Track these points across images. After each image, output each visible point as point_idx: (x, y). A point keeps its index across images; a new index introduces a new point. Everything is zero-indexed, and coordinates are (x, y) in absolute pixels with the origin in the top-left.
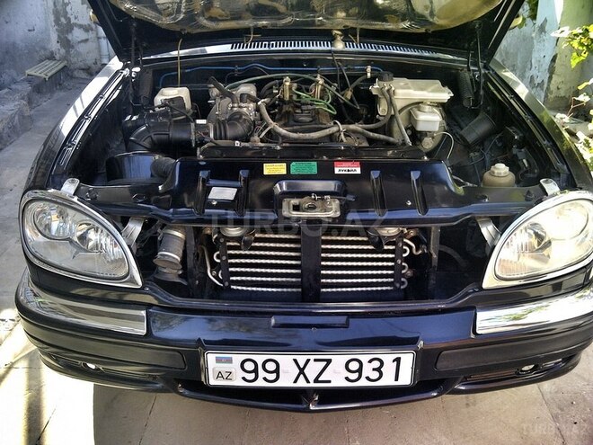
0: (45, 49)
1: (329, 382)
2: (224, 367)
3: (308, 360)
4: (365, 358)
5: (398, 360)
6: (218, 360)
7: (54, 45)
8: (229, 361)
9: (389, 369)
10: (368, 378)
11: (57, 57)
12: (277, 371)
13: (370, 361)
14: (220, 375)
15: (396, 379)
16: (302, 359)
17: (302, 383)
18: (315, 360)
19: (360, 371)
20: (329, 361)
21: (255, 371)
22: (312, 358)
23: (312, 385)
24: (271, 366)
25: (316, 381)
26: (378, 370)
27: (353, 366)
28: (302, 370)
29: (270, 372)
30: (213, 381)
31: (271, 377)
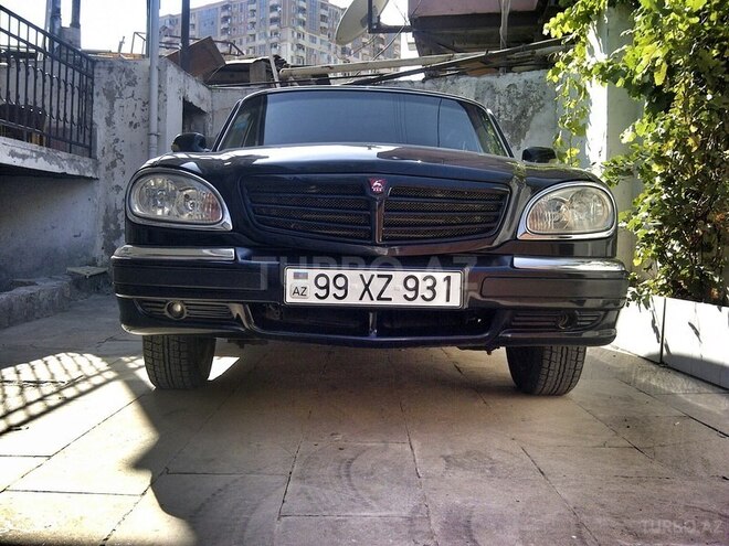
0: (87, 255)
1: (390, 299)
2: (300, 283)
3: (373, 276)
4: (420, 275)
5: (448, 279)
6: (296, 276)
7: (98, 252)
8: (306, 276)
9: (441, 288)
10: (423, 297)
11: (99, 263)
12: (345, 288)
13: (425, 279)
14: (296, 292)
15: (448, 300)
16: (367, 275)
17: (366, 301)
18: (379, 276)
19: (416, 289)
20: (390, 277)
21: (327, 287)
22: (376, 273)
23: (376, 302)
24: (340, 282)
25: (379, 298)
26: (432, 288)
27: (411, 283)
28: (367, 286)
29: (340, 288)
30: (289, 299)
31: (340, 293)
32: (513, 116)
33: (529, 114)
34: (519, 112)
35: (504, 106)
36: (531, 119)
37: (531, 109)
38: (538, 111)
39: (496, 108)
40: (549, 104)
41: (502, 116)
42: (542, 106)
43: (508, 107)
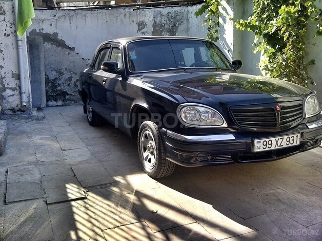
1: (283, 146)
2: (258, 145)
4: (290, 136)
5: (297, 136)
6: (257, 142)
8: (260, 142)
9: (295, 139)
10: (291, 143)
12: (271, 144)
13: (292, 137)
14: (257, 148)
15: (296, 143)
16: (277, 139)
17: (277, 147)
20: (283, 138)
21: (266, 145)
22: (279, 138)
23: (279, 147)
24: (270, 143)
26: (293, 140)
27: (288, 140)
28: (277, 142)
29: (269, 144)
30: (255, 151)
31: (270, 146)
32: (171, 26)
33: (177, 25)
34: (172, 24)
35: (166, 21)
36: (178, 27)
37: (178, 23)
38: (181, 24)
39: (163, 22)
40: (185, 21)
41: (166, 26)
42: (182, 22)
43: (168, 22)
